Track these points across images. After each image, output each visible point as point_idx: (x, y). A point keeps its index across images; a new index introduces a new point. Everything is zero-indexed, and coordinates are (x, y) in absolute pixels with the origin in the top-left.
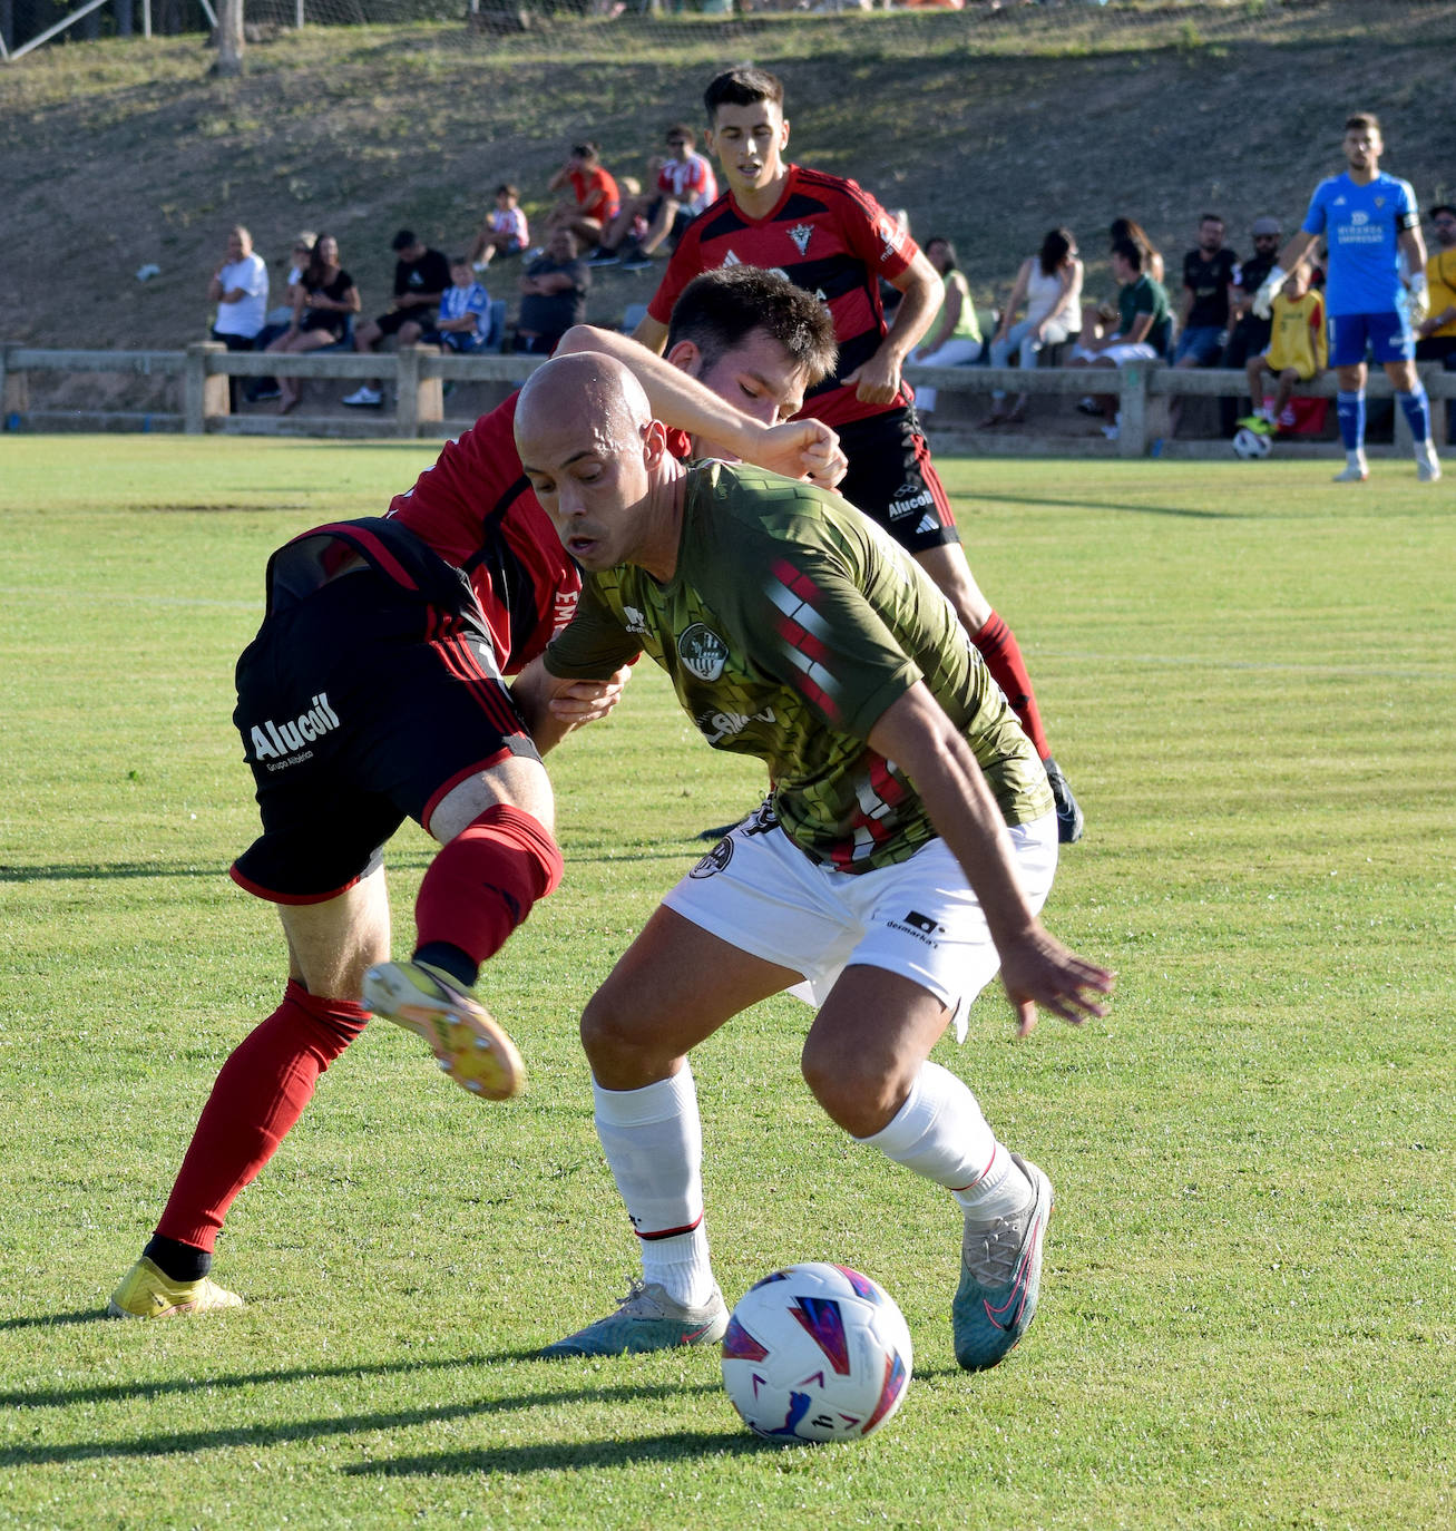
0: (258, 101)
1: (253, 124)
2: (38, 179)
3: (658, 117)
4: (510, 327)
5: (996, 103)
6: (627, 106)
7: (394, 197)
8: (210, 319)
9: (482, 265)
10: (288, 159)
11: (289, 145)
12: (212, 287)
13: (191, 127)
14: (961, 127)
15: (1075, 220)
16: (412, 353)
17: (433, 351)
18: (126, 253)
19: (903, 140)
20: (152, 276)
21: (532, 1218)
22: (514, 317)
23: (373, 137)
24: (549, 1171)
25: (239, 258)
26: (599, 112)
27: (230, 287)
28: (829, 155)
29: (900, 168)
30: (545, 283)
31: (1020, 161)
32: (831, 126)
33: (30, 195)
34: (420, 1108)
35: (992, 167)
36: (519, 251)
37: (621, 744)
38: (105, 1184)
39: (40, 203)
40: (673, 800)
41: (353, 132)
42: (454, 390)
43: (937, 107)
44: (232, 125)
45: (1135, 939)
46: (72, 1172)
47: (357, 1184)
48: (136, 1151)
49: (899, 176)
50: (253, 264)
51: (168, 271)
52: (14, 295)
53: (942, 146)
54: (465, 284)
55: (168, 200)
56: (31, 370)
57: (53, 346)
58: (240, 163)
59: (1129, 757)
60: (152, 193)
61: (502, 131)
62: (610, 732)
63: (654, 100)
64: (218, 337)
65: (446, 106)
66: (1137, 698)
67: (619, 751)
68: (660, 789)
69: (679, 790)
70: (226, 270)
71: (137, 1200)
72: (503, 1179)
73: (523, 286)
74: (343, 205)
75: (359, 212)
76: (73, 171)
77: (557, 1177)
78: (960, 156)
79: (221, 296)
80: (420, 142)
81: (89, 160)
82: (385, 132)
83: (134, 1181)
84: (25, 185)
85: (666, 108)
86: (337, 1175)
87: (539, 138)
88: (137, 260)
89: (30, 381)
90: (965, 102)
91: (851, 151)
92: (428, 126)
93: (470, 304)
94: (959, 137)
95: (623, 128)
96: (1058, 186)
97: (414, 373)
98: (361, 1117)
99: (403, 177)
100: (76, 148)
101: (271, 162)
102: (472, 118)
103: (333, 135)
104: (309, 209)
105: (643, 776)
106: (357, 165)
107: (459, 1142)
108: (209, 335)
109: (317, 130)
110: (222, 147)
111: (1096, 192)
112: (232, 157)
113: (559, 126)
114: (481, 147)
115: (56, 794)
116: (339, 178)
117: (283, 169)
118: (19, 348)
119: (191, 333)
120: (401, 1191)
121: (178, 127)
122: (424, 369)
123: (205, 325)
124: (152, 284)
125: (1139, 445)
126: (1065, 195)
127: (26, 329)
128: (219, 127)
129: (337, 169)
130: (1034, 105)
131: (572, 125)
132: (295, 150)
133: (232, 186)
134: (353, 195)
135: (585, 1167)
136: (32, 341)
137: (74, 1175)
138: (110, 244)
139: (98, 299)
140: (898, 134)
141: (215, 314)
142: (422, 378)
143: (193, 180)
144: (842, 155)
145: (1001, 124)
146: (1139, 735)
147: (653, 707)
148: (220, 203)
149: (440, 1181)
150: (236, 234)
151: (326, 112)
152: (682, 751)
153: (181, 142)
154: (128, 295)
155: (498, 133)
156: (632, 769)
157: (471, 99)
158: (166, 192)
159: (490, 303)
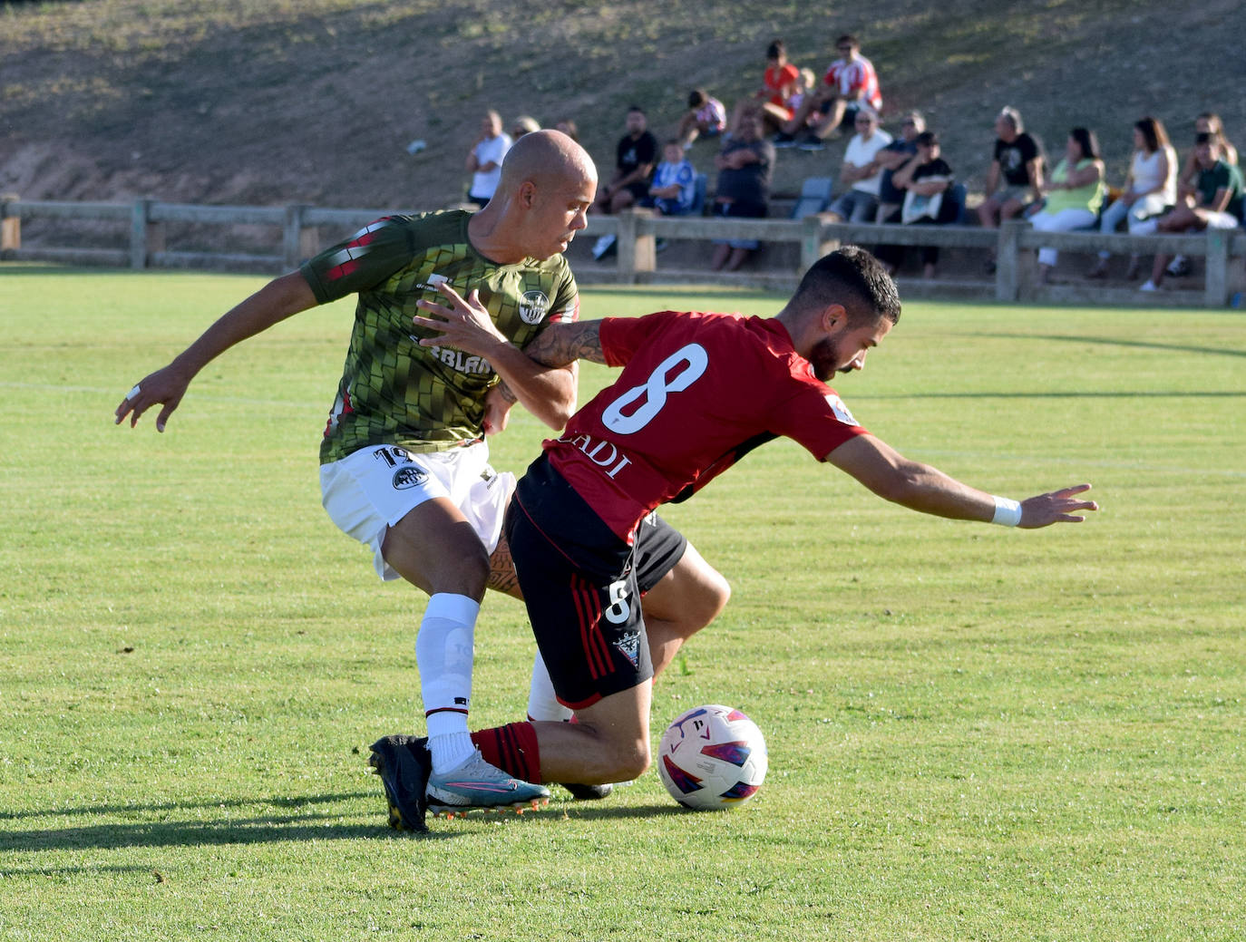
0: (506, 9)
1: (502, 28)
2: (327, 70)
3: (831, 26)
4: (711, 195)
5: (1107, 18)
6: (806, 18)
7: (617, 88)
8: (466, 186)
9: (688, 145)
10: (530, 56)
11: (532, 45)
12: (470, 161)
13: (452, 29)
14: (1077, 37)
15: (1169, 115)
16: (630, 216)
17: (648, 215)
18: (398, 131)
19: (1030, 47)
20: (419, 151)
21: (733, 926)
22: (713, 186)
23: (599, 39)
24: (747, 888)
25: (492, 136)
26: (784, 21)
27: (484, 160)
28: (970, 58)
29: (1028, 69)
30: (735, 159)
31: (1127, 65)
32: (971, 35)
33: (320, 84)
34: (641, 834)
35: (1103, 70)
36: (718, 134)
37: (802, 538)
38: (386, 894)
39: (330, 90)
40: (844, 584)
41: (584, 36)
42: (664, 245)
43: (1058, 21)
44: (486, 29)
45: (1223, 704)
46: (359, 883)
47: (591, 896)
48: (411, 867)
49: (1028, 76)
50: (502, 141)
51: (433, 146)
52: (307, 164)
53: (1062, 51)
54: (675, 160)
55: (433, 88)
56: (321, 225)
57: (339, 206)
58: (493, 58)
59: (1216, 554)
60: (419, 83)
61: (705, 35)
62: (793, 528)
63: (828, 12)
64: (474, 200)
65: (659, 15)
66: (1222, 506)
67: (801, 543)
68: (834, 576)
69: (850, 576)
70: (480, 147)
71: (412, 907)
72: (709, 894)
73: (719, 163)
74: (575, 94)
75: (589, 100)
76: (355, 64)
77: (754, 893)
78: (1077, 61)
79: (477, 167)
80: (639, 44)
81: (370, 55)
82: (609, 35)
83: (409, 891)
84: (317, 75)
85: (838, 19)
86: (574, 888)
87: (736, 42)
88: (407, 138)
89: (320, 235)
90: (1081, 17)
91: (987, 55)
92: (645, 32)
93: (679, 178)
94: (1077, 45)
95: (803, 35)
96: (1156, 86)
97: (632, 231)
98: (594, 841)
99: (624, 72)
100: (359, 46)
101: (517, 59)
102: (680, 24)
103: (568, 38)
104: (547, 97)
105: (820, 564)
106: (586, 62)
107: (674, 863)
108: (465, 197)
109: (555, 33)
110: (477, 47)
111: (1188, 91)
112: (484, 55)
113: (750, 32)
114: (687, 49)
115: (343, 573)
116: (572, 73)
117: (526, 64)
118: (310, 207)
119: (450, 197)
120: (626, 903)
121: (442, 30)
122: (640, 228)
123: (461, 190)
124: (421, 156)
125: (1221, 298)
126: (1161, 93)
127: (317, 192)
128: (475, 30)
129: (570, 65)
130: (1136, 20)
131: (761, 32)
132: (537, 50)
133: (485, 78)
134: (582, 87)
135: (776, 885)
136: (321, 202)
137: (360, 885)
138: (385, 124)
139: (376, 169)
140: (1026, 41)
141: (471, 182)
142: (638, 235)
143: (453, 73)
144: (981, 58)
145: (1111, 35)
146: (1224, 536)
147: (828, 507)
148: (475, 92)
149: (658, 895)
150: (488, 117)
151: (562, 19)
152: (852, 544)
153: (446, 41)
154: (400, 166)
155: (701, 37)
156: (811, 558)
157: (679, 10)
158: (431, 82)
159: (695, 175)
